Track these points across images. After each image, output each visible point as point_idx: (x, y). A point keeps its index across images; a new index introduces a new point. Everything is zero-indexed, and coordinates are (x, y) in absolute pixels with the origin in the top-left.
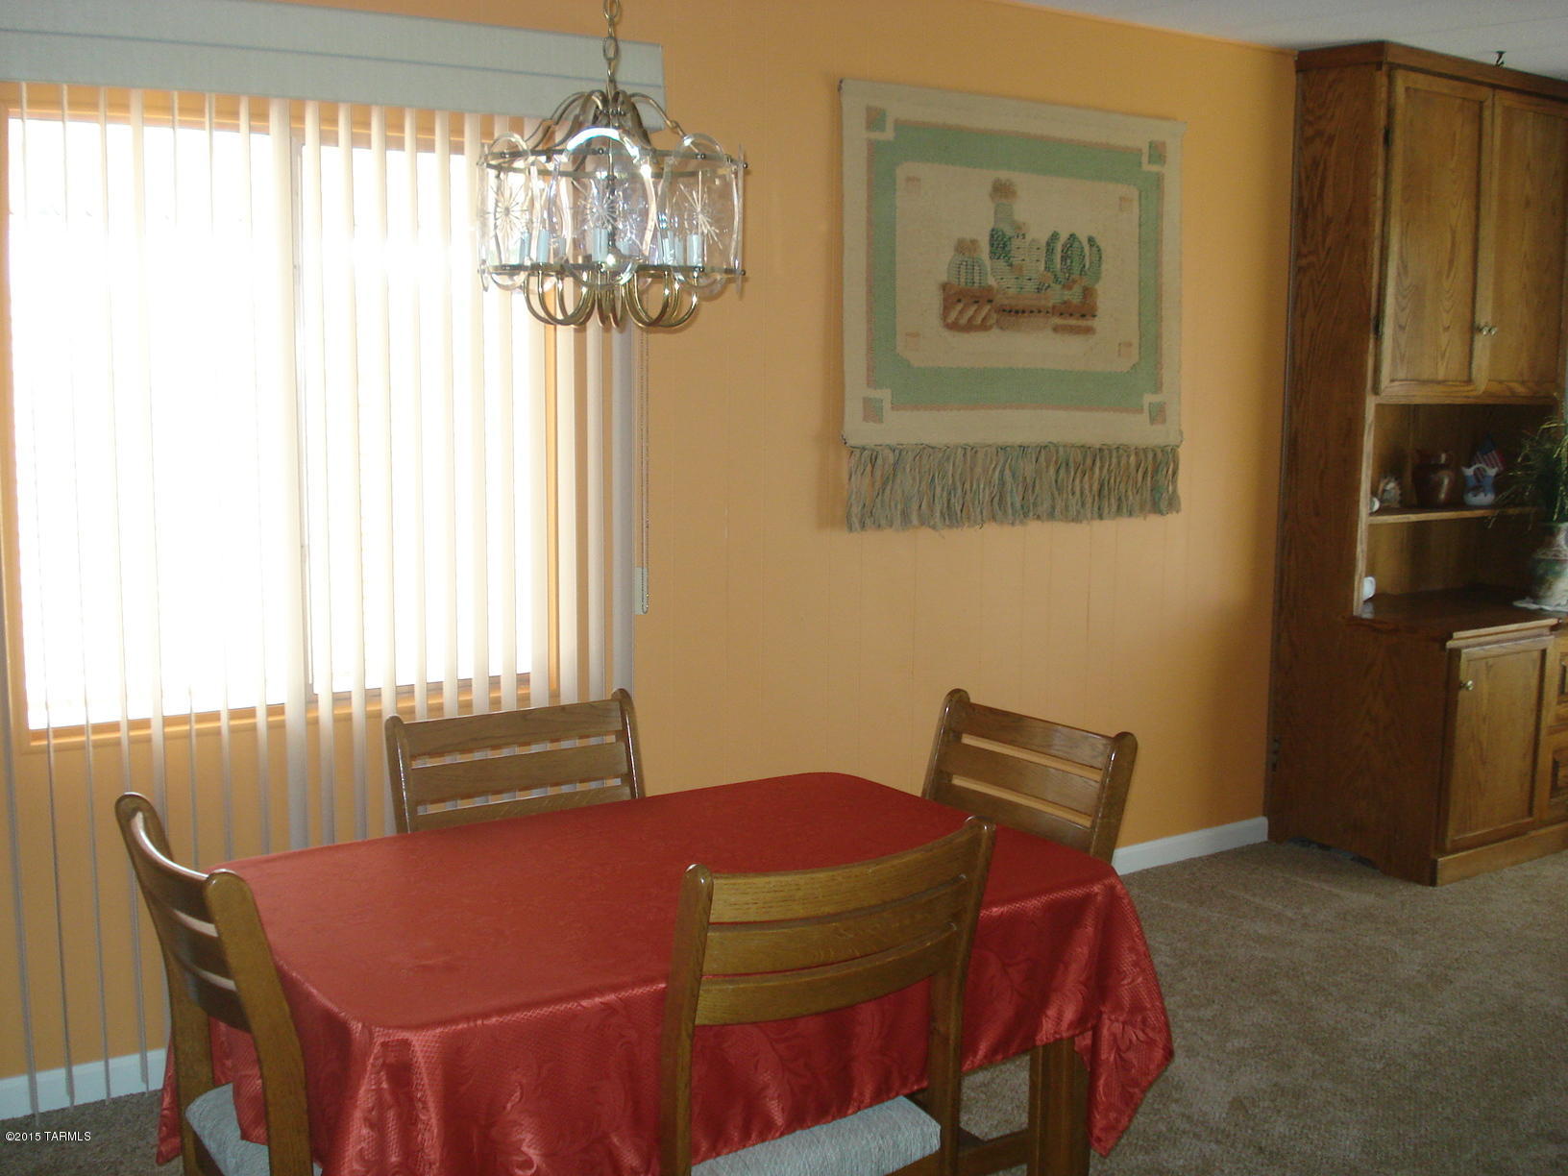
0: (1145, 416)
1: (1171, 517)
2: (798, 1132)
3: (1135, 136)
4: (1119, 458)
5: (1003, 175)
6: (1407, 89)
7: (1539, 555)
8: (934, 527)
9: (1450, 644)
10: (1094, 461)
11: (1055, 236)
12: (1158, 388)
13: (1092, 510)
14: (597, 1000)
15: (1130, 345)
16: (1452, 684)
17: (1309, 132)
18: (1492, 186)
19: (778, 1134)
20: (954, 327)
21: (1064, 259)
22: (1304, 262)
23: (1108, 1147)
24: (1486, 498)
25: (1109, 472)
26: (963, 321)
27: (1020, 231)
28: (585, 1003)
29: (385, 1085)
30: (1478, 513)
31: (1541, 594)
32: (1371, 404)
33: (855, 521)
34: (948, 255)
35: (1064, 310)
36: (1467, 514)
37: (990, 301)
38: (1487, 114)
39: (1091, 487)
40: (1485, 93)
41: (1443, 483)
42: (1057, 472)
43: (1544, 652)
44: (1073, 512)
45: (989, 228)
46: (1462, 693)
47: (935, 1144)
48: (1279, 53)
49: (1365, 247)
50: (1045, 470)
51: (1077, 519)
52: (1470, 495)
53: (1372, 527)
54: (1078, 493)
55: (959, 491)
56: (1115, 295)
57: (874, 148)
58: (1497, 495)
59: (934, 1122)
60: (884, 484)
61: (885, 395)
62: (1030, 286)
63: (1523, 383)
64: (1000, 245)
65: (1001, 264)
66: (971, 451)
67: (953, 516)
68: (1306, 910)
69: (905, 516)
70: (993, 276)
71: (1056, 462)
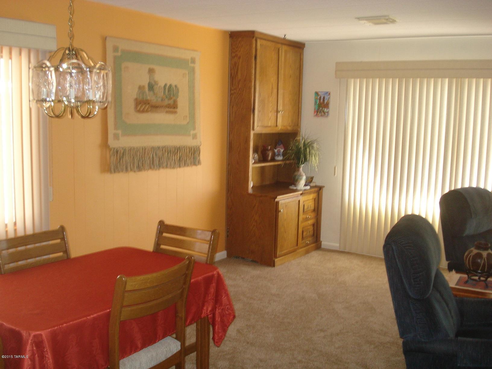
0: (191, 137)
1: (199, 167)
2: (144, 349)
3: (188, 55)
4: (184, 150)
5: (152, 66)
6: (261, 45)
7: (296, 173)
8: (135, 172)
9: (276, 200)
10: (178, 151)
11: (166, 85)
12: (194, 129)
13: (178, 165)
14: (92, 316)
15: (186, 116)
16: (277, 211)
17: (234, 55)
18: (282, 72)
19: (139, 350)
20: (139, 111)
21: (169, 91)
22: (232, 92)
23: (219, 344)
24: (280, 158)
25: (182, 154)
26: (142, 109)
27: (156, 83)
28: (88, 317)
29: (35, 348)
30: (279, 163)
31: (297, 184)
32: (252, 133)
33: (112, 170)
34: (136, 90)
35: (169, 106)
36: (276, 163)
37: (149, 104)
38: (280, 51)
39: (177, 158)
40: (279, 46)
41: (269, 155)
42: (168, 154)
43: (299, 201)
44: (172, 166)
45: (148, 82)
46: (280, 213)
47: (179, 348)
48: (225, 32)
49: (250, 88)
50: (164, 153)
51: (174, 168)
52: (277, 157)
53: (253, 168)
54: (173, 161)
55: (141, 161)
56: (182, 102)
57: (115, 57)
58: (283, 157)
59: (179, 342)
60: (120, 159)
61: (119, 132)
62: (160, 100)
63: (290, 126)
64: (151, 87)
65: (151, 93)
66: (144, 149)
67: (140, 168)
68: (242, 276)
69: (127, 168)
70: (149, 96)
71: (168, 151)
